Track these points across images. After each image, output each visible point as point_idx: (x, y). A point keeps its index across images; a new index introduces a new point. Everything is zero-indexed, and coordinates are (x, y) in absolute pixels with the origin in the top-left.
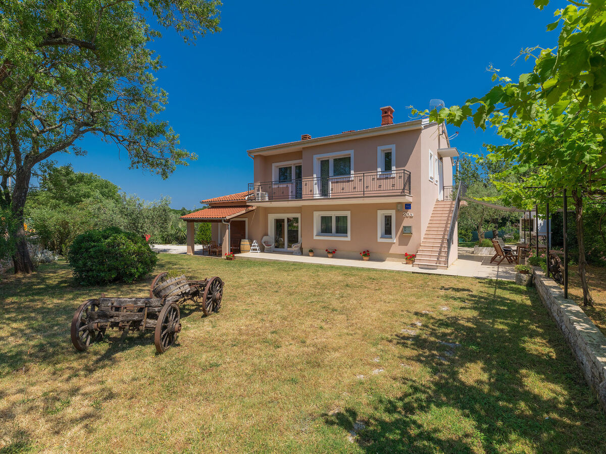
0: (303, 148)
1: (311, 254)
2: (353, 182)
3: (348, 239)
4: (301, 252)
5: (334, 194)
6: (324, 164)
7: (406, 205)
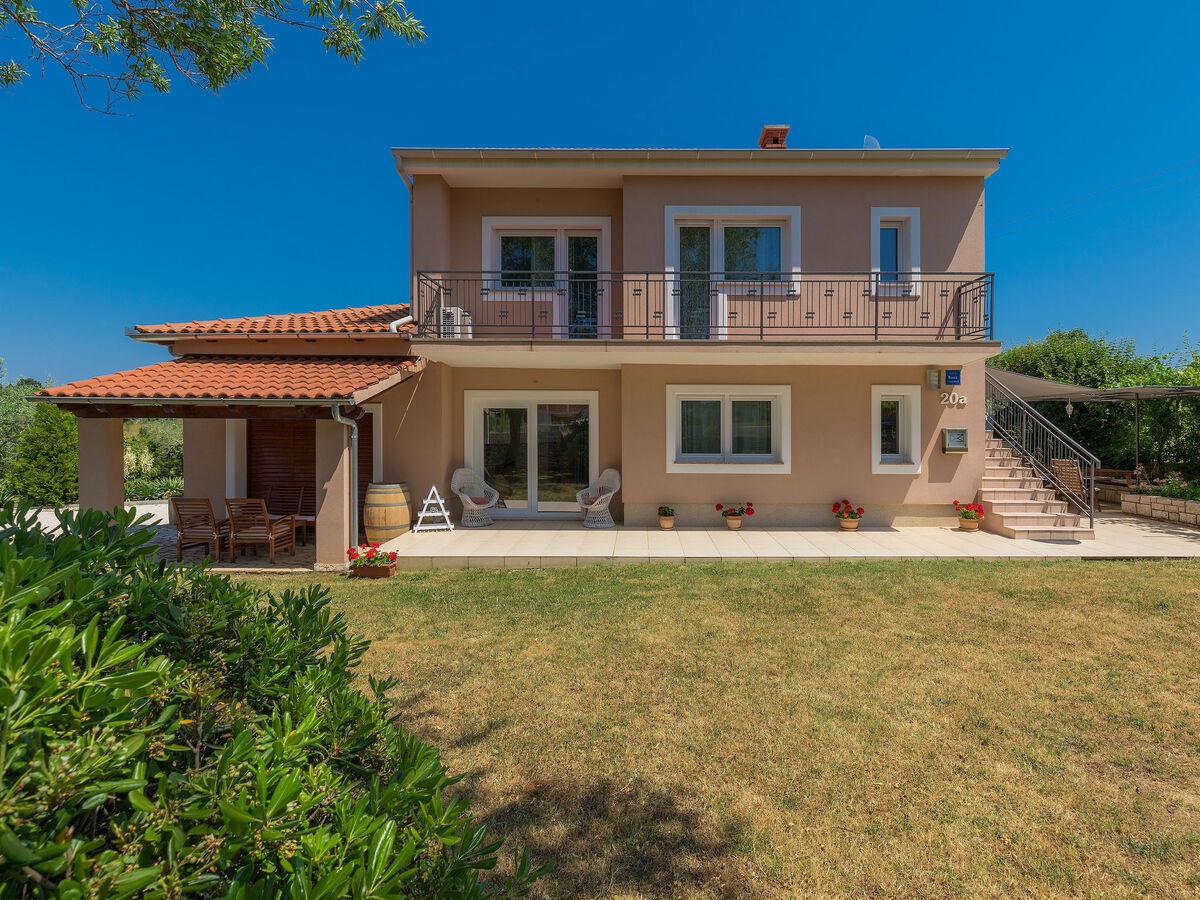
0: (626, 178)
1: (667, 522)
2: (797, 302)
3: (785, 469)
4: (618, 518)
5: (734, 331)
6: (694, 238)
7: (948, 372)
